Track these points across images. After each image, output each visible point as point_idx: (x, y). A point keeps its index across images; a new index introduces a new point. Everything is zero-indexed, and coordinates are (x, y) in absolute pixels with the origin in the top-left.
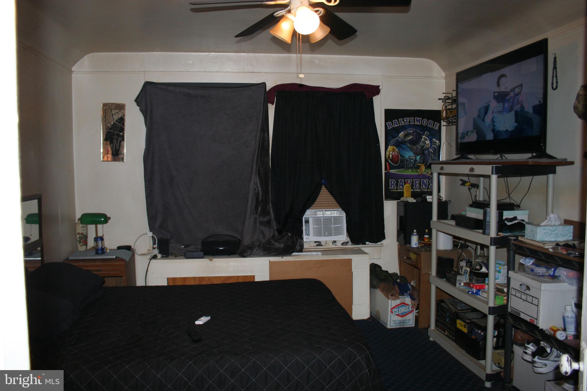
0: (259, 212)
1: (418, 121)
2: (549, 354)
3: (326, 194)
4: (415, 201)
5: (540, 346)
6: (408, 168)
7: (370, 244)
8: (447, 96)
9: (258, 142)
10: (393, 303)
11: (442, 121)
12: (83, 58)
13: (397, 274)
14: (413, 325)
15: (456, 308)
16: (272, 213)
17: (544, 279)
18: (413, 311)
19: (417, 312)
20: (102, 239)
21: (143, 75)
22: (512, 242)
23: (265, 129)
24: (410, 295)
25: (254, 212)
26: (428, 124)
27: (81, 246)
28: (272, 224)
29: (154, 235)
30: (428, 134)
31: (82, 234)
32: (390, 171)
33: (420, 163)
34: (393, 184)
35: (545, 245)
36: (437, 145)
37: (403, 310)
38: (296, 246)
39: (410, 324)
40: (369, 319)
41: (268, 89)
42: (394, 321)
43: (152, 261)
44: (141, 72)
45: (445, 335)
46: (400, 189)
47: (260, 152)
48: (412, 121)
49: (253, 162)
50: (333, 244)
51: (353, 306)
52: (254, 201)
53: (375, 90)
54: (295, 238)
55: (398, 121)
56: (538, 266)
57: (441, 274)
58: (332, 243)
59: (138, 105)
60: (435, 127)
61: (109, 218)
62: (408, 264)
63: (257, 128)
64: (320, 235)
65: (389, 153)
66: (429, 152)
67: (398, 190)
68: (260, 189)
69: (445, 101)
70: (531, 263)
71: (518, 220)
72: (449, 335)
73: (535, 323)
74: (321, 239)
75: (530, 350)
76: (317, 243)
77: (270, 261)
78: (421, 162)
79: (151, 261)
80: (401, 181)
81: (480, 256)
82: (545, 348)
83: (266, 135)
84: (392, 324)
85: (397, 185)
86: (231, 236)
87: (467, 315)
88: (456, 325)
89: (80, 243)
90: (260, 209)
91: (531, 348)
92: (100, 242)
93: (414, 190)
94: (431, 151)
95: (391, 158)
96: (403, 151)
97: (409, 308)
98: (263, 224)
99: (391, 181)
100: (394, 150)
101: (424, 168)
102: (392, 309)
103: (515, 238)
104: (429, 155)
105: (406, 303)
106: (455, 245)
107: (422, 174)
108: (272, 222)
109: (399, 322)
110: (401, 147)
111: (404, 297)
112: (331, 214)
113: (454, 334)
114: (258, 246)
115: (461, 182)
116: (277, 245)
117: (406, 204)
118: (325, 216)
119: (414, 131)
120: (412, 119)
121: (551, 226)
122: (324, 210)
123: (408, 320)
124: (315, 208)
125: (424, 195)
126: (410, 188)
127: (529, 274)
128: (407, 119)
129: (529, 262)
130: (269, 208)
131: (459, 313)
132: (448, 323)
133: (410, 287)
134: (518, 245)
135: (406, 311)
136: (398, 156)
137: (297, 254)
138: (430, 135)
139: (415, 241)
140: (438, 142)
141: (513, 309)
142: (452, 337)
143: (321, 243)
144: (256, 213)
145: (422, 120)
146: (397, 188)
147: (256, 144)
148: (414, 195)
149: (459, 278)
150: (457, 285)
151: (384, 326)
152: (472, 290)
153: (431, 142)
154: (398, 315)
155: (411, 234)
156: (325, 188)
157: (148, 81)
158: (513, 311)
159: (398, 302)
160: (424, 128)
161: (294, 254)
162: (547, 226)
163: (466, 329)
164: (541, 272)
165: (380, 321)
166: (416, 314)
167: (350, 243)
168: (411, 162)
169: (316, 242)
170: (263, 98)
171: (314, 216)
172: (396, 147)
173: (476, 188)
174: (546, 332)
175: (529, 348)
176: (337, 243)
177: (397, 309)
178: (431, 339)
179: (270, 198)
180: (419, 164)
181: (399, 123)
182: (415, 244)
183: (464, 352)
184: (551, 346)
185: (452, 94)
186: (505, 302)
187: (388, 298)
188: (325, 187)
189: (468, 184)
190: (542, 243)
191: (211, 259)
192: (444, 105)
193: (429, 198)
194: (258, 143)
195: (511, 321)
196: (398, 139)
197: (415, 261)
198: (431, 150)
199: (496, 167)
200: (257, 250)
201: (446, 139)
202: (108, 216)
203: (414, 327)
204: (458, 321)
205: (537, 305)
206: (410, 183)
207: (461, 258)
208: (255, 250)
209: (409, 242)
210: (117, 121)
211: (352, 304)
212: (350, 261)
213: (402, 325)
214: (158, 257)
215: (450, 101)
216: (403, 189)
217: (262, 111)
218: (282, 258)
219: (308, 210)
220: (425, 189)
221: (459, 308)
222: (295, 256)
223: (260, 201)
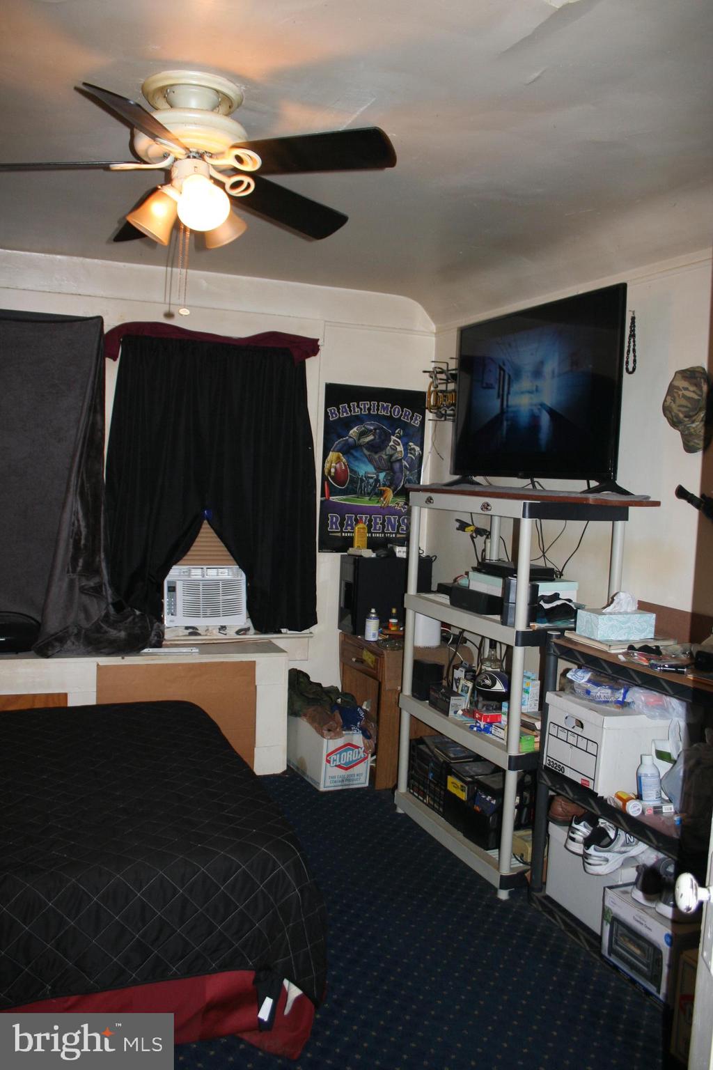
0: (79, 569)
1: (384, 409)
2: (612, 841)
3: (212, 537)
4: (374, 555)
5: (598, 826)
6: (362, 494)
7: (289, 632)
8: (439, 368)
9: (83, 432)
10: (330, 744)
11: (427, 411)
13: (337, 689)
14: (365, 783)
15: (447, 756)
16: (105, 572)
17: (608, 708)
18: (366, 758)
19: (373, 761)
22: (554, 640)
23: (98, 407)
24: (361, 728)
25: (70, 569)
26: (402, 415)
28: (104, 593)
30: (401, 434)
32: (331, 498)
33: (384, 485)
34: (335, 523)
35: (612, 648)
36: (417, 453)
37: (349, 756)
38: (150, 635)
39: (361, 782)
40: (284, 773)
41: (106, 329)
42: (332, 777)
45: (425, 804)
46: (347, 532)
47: (85, 452)
48: (374, 407)
49: (70, 470)
50: (221, 632)
51: (256, 749)
52: (71, 547)
53: (311, 347)
54: (148, 621)
55: (349, 407)
56: (597, 684)
57: (420, 692)
58: (218, 630)
60: (414, 422)
62: (357, 670)
63: (81, 405)
64: (196, 615)
65: (330, 464)
66: (401, 466)
67: (343, 534)
68: (83, 524)
69: (436, 376)
70: (586, 679)
71: (561, 599)
72: (432, 803)
73: (591, 787)
74: (199, 623)
75: (581, 834)
76: (190, 630)
77: (98, 665)
78: (388, 483)
80: (350, 518)
81: (489, 659)
82: (607, 829)
83: (99, 418)
84: (328, 784)
85: (342, 525)
86: (22, 615)
87: (467, 768)
88: (446, 785)
90: (81, 562)
91: (583, 830)
93: (372, 535)
94: (405, 465)
95: (332, 474)
96: (356, 463)
97: (359, 753)
98: (85, 591)
99: (332, 517)
100: (338, 459)
101: (392, 495)
102: (328, 755)
103: (559, 633)
104: (401, 471)
105: (354, 743)
106: (444, 638)
107: (388, 506)
108: (104, 589)
109: (340, 779)
110: (352, 454)
111: (351, 732)
112: (218, 576)
113: (442, 802)
114: (76, 635)
115: (457, 525)
116: (113, 633)
117: (358, 560)
118: (207, 578)
119: (376, 426)
120: (374, 404)
121: (620, 613)
122: (205, 567)
123: (357, 775)
124: (189, 563)
125: (391, 545)
126: (366, 531)
127: (581, 698)
128: (364, 404)
129: (581, 677)
130: (100, 561)
131: (452, 765)
132: (430, 781)
133: (362, 714)
134: (566, 647)
135: (354, 759)
136: (346, 470)
137: (151, 650)
138: (404, 436)
139: (372, 629)
140: (417, 449)
141: (551, 760)
142: (437, 807)
143: (198, 630)
144: (74, 571)
145: (391, 408)
146: (342, 529)
147: (79, 435)
148: (372, 544)
149: (453, 700)
150: (451, 713)
151: (312, 786)
152: (478, 725)
153: (406, 449)
154: (339, 766)
155: (366, 615)
156: (208, 526)
158: (551, 763)
159: (340, 742)
160: (394, 423)
161: (146, 650)
162: (615, 614)
163: (464, 793)
164: (602, 697)
165: (306, 778)
166: (371, 763)
167: (252, 630)
168: (368, 482)
169: (187, 628)
170: (96, 345)
171: (186, 578)
172: (343, 454)
173: (485, 536)
174: (609, 802)
175: (578, 830)
176: (227, 631)
177: (338, 755)
178: (400, 811)
179: (102, 542)
180: (382, 488)
181: (350, 411)
182: (371, 634)
183: (460, 835)
184: (615, 826)
185: (448, 364)
186: (537, 746)
187: (323, 736)
188: (209, 523)
189: (472, 528)
190: (607, 645)
192: (433, 382)
193: (399, 551)
194: (82, 435)
195: (546, 780)
196: (347, 440)
197: (372, 666)
198: (405, 463)
199: (531, 504)
200: (73, 643)
201: (433, 443)
203: (367, 787)
204: (450, 779)
205: (595, 754)
206: (365, 520)
207: (454, 663)
208: (69, 643)
209: (362, 631)
211: (254, 747)
212: (252, 665)
213: (346, 785)
215: (443, 376)
216: (352, 532)
217: (92, 373)
218: (123, 658)
219: (174, 567)
220: (393, 533)
221: (452, 756)
222: (147, 654)
223: (82, 547)
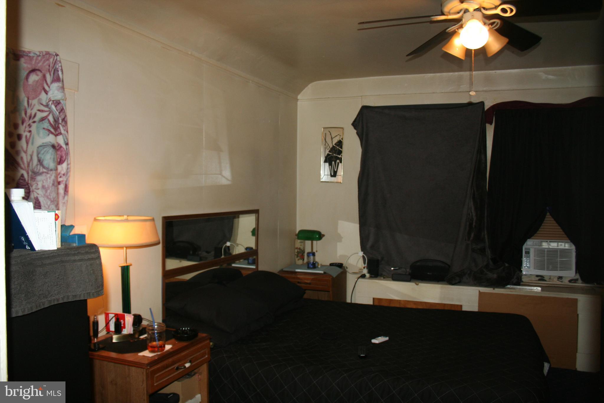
0: (471, 238)
3: (552, 223)
12: (308, 87)
16: (487, 241)
20: (314, 254)
21: (361, 99)
25: (467, 239)
27: (299, 260)
28: (486, 253)
29: (364, 255)
31: (300, 249)
38: (512, 278)
43: (360, 280)
44: (359, 96)
49: (468, 185)
50: (559, 280)
51: (577, 354)
52: (468, 227)
54: (512, 269)
58: (557, 279)
59: (355, 128)
61: (324, 235)
64: (542, 268)
68: (474, 214)
74: (544, 273)
76: (539, 278)
77: (479, 292)
79: (358, 280)
83: (483, 156)
86: (441, 261)
89: (297, 257)
90: (472, 235)
92: (312, 257)
98: (475, 251)
108: (486, 250)
112: (558, 246)
114: (469, 274)
116: (490, 275)
118: (550, 247)
122: (549, 241)
124: (537, 237)
130: (484, 235)
137: (512, 286)
143: (544, 278)
144: (469, 239)
156: (550, 217)
157: (365, 105)
161: (509, 286)
167: (580, 280)
169: (537, 276)
170: (480, 118)
171: (537, 247)
176: (563, 280)
179: (486, 224)
188: (551, 215)
191: (417, 283)
200: (467, 279)
202: (323, 233)
208: (465, 279)
210: (335, 144)
212: (576, 301)
214: (366, 277)
217: (479, 132)
218: (494, 289)
219: (528, 240)
222: (509, 288)
223: (474, 227)
